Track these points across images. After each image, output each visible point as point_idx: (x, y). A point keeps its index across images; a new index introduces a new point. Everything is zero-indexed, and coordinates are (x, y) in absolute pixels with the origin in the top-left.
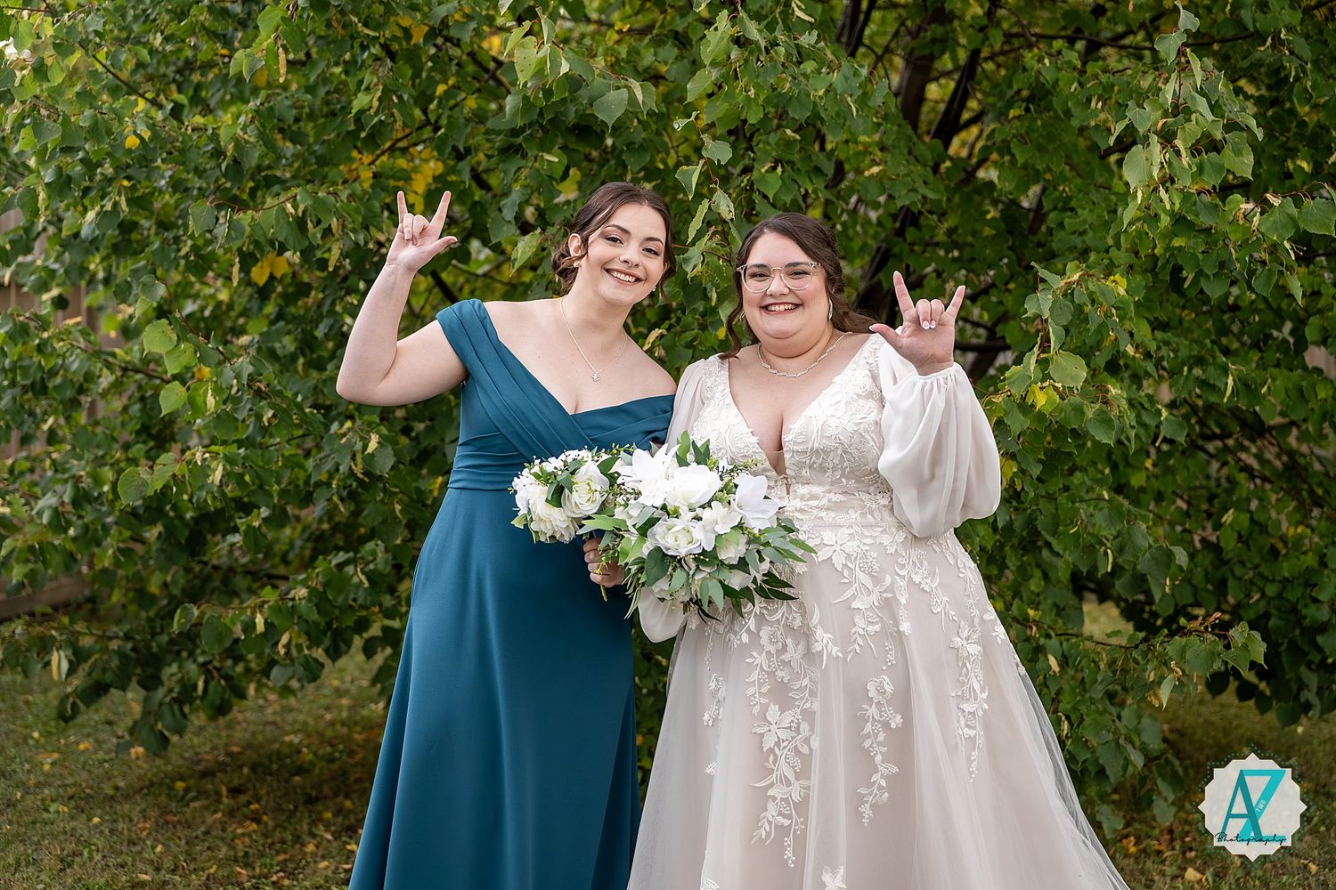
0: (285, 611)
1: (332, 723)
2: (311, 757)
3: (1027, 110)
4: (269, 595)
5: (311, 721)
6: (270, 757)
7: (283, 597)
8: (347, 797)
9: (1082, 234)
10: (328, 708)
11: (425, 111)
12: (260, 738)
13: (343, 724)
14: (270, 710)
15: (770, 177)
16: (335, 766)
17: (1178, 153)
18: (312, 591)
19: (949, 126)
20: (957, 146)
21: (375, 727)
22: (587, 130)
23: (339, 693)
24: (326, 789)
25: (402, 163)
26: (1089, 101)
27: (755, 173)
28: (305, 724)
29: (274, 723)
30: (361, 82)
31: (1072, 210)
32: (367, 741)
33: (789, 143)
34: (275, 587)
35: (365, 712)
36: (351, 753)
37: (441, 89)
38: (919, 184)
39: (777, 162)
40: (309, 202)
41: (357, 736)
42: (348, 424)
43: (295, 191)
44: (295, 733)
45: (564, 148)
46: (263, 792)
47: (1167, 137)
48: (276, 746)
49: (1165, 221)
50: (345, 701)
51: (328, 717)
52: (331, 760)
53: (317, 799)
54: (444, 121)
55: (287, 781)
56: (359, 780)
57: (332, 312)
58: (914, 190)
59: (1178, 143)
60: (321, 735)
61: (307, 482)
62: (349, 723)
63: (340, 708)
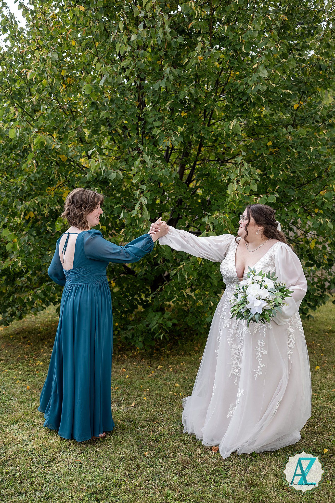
0: (36, 296)
1: (47, 321)
2: (42, 329)
3: (207, 178)
4: (32, 292)
5: (42, 321)
6: (33, 330)
7: (36, 293)
8: (51, 338)
9: (219, 206)
10: (46, 318)
11: (66, 177)
12: (30, 325)
13: (50, 322)
14: (33, 319)
15: (147, 193)
16: (48, 331)
17: (240, 186)
18: (42, 291)
19: (189, 181)
20: (191, 185)
21: (57, 322)
22: (105, 182)
23: (49, 314)
24: (46, 337)
25: (61, 190)
26: (221, 175)
27: (144, 193)
28: (41, 321)
29: (34, 322)
30: (52, 171)
31: (217, 201)
32: (55, 325)
33: (152, 186)
34: (33, 290)
35: (55, 319)
36: (52, 328)
37: (70, 172)
38: (183, 194)
39: (149, 190)
40: (41, 200)
41: (53, 324)
42: (50, 252)
43: (37, 197)
44: (38, 324)
45: (100, 186)
46: (31, 338)
47: (238, 181)
48: (34, 327)
49: (238, 201)
50: (50, 316)
51: (46, 320)
52: (47, 330)
53: (44, 339)
54: (70, 180)
55: (37, 335)
56: (53, 335)
57: (45, 226)
58: (181, 195)
59: (240, 183)
60: (45, 324)
61: (40, 266)
62: (51, 322)
63: (49, 318)
